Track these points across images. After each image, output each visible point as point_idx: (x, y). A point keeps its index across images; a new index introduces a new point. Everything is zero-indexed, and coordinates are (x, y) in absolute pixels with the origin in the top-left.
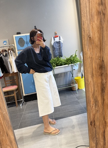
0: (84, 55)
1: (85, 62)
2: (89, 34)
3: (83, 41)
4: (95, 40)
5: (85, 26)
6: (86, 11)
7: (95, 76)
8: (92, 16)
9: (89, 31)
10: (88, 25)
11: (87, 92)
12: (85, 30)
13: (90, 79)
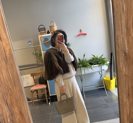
0: (119, 72)
1: (120, 80)
2: (124, 49)
3: (117, 57)
4: (131, 55)
5: (120, 41)
6: (121, 24)
7: (131, 96)
8: (128, 29)
9: (125, 45)
10: (123, 40)
11: (121, 114)
12: (120, 45)
13: (125, 100)
